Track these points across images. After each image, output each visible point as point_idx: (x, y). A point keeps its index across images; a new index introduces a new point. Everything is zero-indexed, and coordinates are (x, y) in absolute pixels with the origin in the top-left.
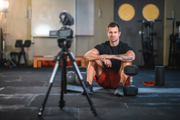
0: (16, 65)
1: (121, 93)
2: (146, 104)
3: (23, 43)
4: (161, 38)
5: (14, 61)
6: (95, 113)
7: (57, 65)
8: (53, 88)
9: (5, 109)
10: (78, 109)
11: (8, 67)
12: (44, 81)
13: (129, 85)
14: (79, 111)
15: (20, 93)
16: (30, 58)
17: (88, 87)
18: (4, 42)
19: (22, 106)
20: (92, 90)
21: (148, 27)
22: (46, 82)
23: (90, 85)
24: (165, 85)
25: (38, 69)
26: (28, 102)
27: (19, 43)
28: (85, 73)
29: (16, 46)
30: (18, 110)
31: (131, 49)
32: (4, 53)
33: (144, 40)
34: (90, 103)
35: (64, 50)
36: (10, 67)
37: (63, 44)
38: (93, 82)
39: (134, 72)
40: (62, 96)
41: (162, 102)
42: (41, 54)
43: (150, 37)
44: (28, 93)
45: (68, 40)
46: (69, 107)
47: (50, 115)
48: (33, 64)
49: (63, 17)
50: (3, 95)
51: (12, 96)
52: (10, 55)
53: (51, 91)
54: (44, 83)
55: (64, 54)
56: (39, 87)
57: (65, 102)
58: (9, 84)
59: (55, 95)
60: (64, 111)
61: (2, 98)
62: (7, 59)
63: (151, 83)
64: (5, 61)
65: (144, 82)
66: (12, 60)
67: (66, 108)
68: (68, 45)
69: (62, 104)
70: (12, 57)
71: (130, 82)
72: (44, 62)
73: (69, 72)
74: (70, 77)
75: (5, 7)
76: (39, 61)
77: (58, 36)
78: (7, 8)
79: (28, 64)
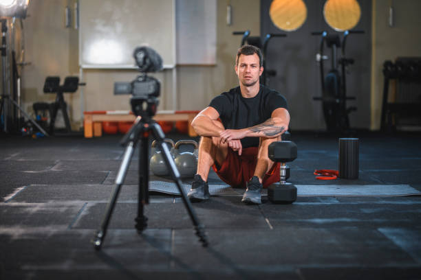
0: (46, 131)
3: (62, 83)
5: (41, 123)
6: (203, 240)
9: (30, 235)
10: (174, 232)
11: (30, 136)
12: (107, 172)
13: (279, 181)
14: (173, 238)
15: (58, 199)
16: (77, 116)
17: (200, 187)
18: (19, 81)
19: (63, 228)
20: (206, 192)
21: (335, 47)
22: (110, 172)
24: (359, 177)
25: (94, 141)
26: (74, 219)
27: (51, 84)
28: (192, 154)
29: (46, 90)
30: (56, 236)
32: (21, 106)
33: (326, 75)
34: (195, 221)
35: (142, 120)
36: (34, 136)
43: (340, 69)
44: (74, 199)
45: (150, 101)
46: (155, 228)
47: (116, 246)
48: (83, 130)
49: (141, 56)
50: (24, 204)
51: (42, 207)
52: (32, 111)
53: (121, 194)
54: (106, 177)
55: (144, 128)
56: (97, 186)
57: (147, 219)
58: (34, 179)
59: (129, 204)
60: (145, 238)
61: (22, 212)
62: (26, 119)
63: (331, 174)
64: (22, 122)
65: (318, 172)
66: (37, 121)
67: (149, 232)
68: (152, 112)
69: (141, 223)
70: (36, 113)
71: (281, 174)
72: (107, 125)
73: (159, 152)
74: (162, 162)
75: (21, 5)
76: (97, 122)
77: (131, 93)
78: (25, 7)
79: (73, 128)
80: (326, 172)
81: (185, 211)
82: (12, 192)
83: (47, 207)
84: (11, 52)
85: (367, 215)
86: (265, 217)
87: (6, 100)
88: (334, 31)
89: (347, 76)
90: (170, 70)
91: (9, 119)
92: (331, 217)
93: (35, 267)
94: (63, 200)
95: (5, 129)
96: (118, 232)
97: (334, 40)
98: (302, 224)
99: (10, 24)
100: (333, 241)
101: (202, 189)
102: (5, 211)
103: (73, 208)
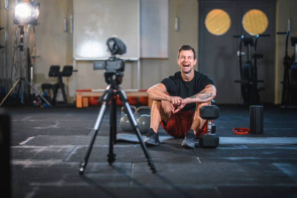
0: (50, 103)
1: (191, 144)
2: (226, 158)
3: (61, 70)
4: (270, 62)
5: (47, 97)
6: (153, 169)
7: (103, 107)
8: (98, 137)
9: (36, 165)
10: (133, 164)
11: (39, 106)
12: (90, 128)
14: (133, 168)
15: (57, 144)
16: (72, 93)
18: (32, 68)
19: (59, 161)
20: (157, 140)
21: (249, 45)
23: (154, 132)
24: (264, 132)
25: (83, 110)
26: (67, 156)
27: (54, 71)
28: (149, 116)
29: (50, 75)
30: (53, 166)
31: (211, 83)
32: (33, 85)
33: (243, 66)
34: (147, 156)
35: (112, 88)
36: (41, 106)
37: (112, 79)
38: (159, 129)
39: (212, 115)
40: (111, 148)
41: (249, 156)
42: (87, 88)
43: (253, 61)
44: (67, 144)
45: (117, 74)
46: (121, 162)
47: (94, 172)
48: (75, 103)
49: (112, 43)
50: (33, 147)
51: (45, 149)
52: (41, 89)
53: (96, 142)
54: (90, 131)
55: (113, 92)
56: (83, 136)
57: (115, 155)
58: (41, 132)
60: (114, 167)
62: (37, 95)
63: (244, 130)
64: (34, 97)
65: (235, 129)
66: (44, 96)
67: (117, 164)
68: (119, 81)
69: (111, 158)
70: (44, 92)
72: (92, 99)
73: (126, 115)
74: (128, 121)
75: (34, 16)
76: (85, 97)
77: (105, 68)
78: (36, 18)
79: (69, 102)
80: (241, 129)
81: (142, 152)
82: (25, 139)
83: (48, 149)
84: (26, 49)
85: (266, 155)
86: (196, 156)
87: (22, 81)
88: (249, 35)
89: (258, 66)
90: (136, 62)
91: (25, 95)
92: (241, 157)
93: (39, 184)
94: (59, 144)
95: (22, 101)
96: (96, 164)
97: (249, 41)
98: (221, 161)
99: (26, 29)
100: (241, 170)
101: (153, 138)
102: (20, 151)
103: (66, 150)
